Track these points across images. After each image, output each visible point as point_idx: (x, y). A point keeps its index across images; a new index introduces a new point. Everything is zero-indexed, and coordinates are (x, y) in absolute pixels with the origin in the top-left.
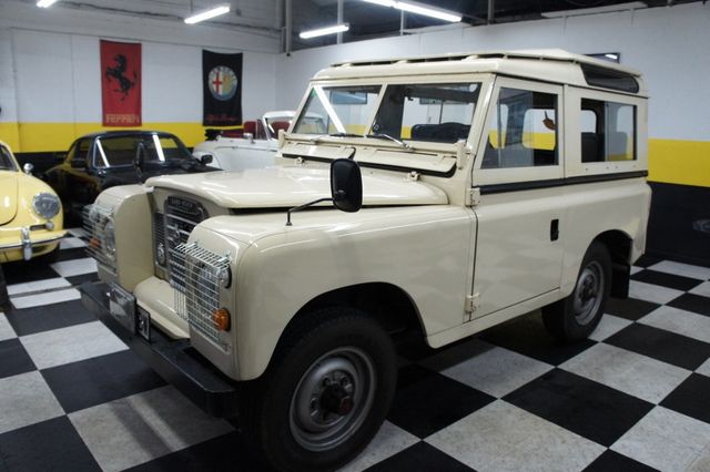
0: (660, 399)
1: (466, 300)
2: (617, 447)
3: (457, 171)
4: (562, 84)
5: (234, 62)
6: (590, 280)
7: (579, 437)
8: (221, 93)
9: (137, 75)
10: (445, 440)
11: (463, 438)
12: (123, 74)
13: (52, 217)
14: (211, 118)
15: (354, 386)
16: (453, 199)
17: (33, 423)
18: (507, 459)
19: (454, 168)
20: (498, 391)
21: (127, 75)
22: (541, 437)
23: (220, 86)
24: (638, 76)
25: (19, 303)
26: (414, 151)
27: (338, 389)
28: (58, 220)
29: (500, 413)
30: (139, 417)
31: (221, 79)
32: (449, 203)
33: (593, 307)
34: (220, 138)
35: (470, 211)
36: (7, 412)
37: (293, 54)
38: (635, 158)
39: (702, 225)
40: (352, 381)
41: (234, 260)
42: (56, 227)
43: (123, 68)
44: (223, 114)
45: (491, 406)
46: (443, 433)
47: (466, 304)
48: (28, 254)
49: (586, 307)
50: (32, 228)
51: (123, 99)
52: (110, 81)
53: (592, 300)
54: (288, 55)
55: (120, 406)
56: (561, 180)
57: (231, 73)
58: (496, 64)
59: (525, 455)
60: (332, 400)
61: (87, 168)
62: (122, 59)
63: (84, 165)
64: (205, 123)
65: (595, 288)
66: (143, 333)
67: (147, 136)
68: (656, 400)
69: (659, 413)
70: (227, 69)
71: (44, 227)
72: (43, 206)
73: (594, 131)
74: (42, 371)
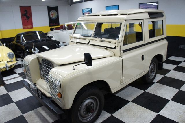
0: (171, 98)
1: (121, 80)
2: (160, 113)
3: (117, 47)
4: (143, 19)
5: (56, 9)
6: (152, 67)
7: (151, 111)
8: (53, 17)
9: (31, 15)
10: (117, 115)
11: (122, 114)
12: (27, 15)
13: (13, 58)
14: (51, 24)
15: (94, 105)
16: (116, 55)
17: (15, 118)
18: (133, 118)
19: (116, 46)
20: (130, 99)
21: (28, 15)
22: (141, 112)
23: (53, 16)
24: (163, 12)
25: (7, 83)
26: (105, 41)
27: (90, 106)
28: (14, 59)
29: (131, 105)
30: (41, 114)
31: (53, 14)
32: (115, 56)
33: (153, 74)
34: (54, 30)
35: (120, 57)
36: (8, 115)
37: (72, 5)
38: (163, 34)
39: (181, 47)
40: (93, 104)
41: (61, 81)
42: (14, 61)
43: (27, 13)
44: (54, 23)
45: (129, 104)
46: (117, 112)
47: (121, 81)
48: (8, 69)
49: (152, 74)
50: (8, 62)
51: (28, 22)
52: (23, 17)
53: (153, 72)
54: (70, 6)
55: (36, 111)
56: (144, 44)
57: (56, 12)
58: (125, 17)
59: (137, 117)
60: (89, 109)
61: (20, 43)
62: (26, 11)
63: (19, 42)
64: (50, 26)
65: (154, 69)
66: (40, 96)
67: (35, 33)
68: (170, 99)
69: (171, 102)
70: (54, 11)
71: (11, 61)
72: (10, 56)
73: (152, 29)
74: (15, 102)
